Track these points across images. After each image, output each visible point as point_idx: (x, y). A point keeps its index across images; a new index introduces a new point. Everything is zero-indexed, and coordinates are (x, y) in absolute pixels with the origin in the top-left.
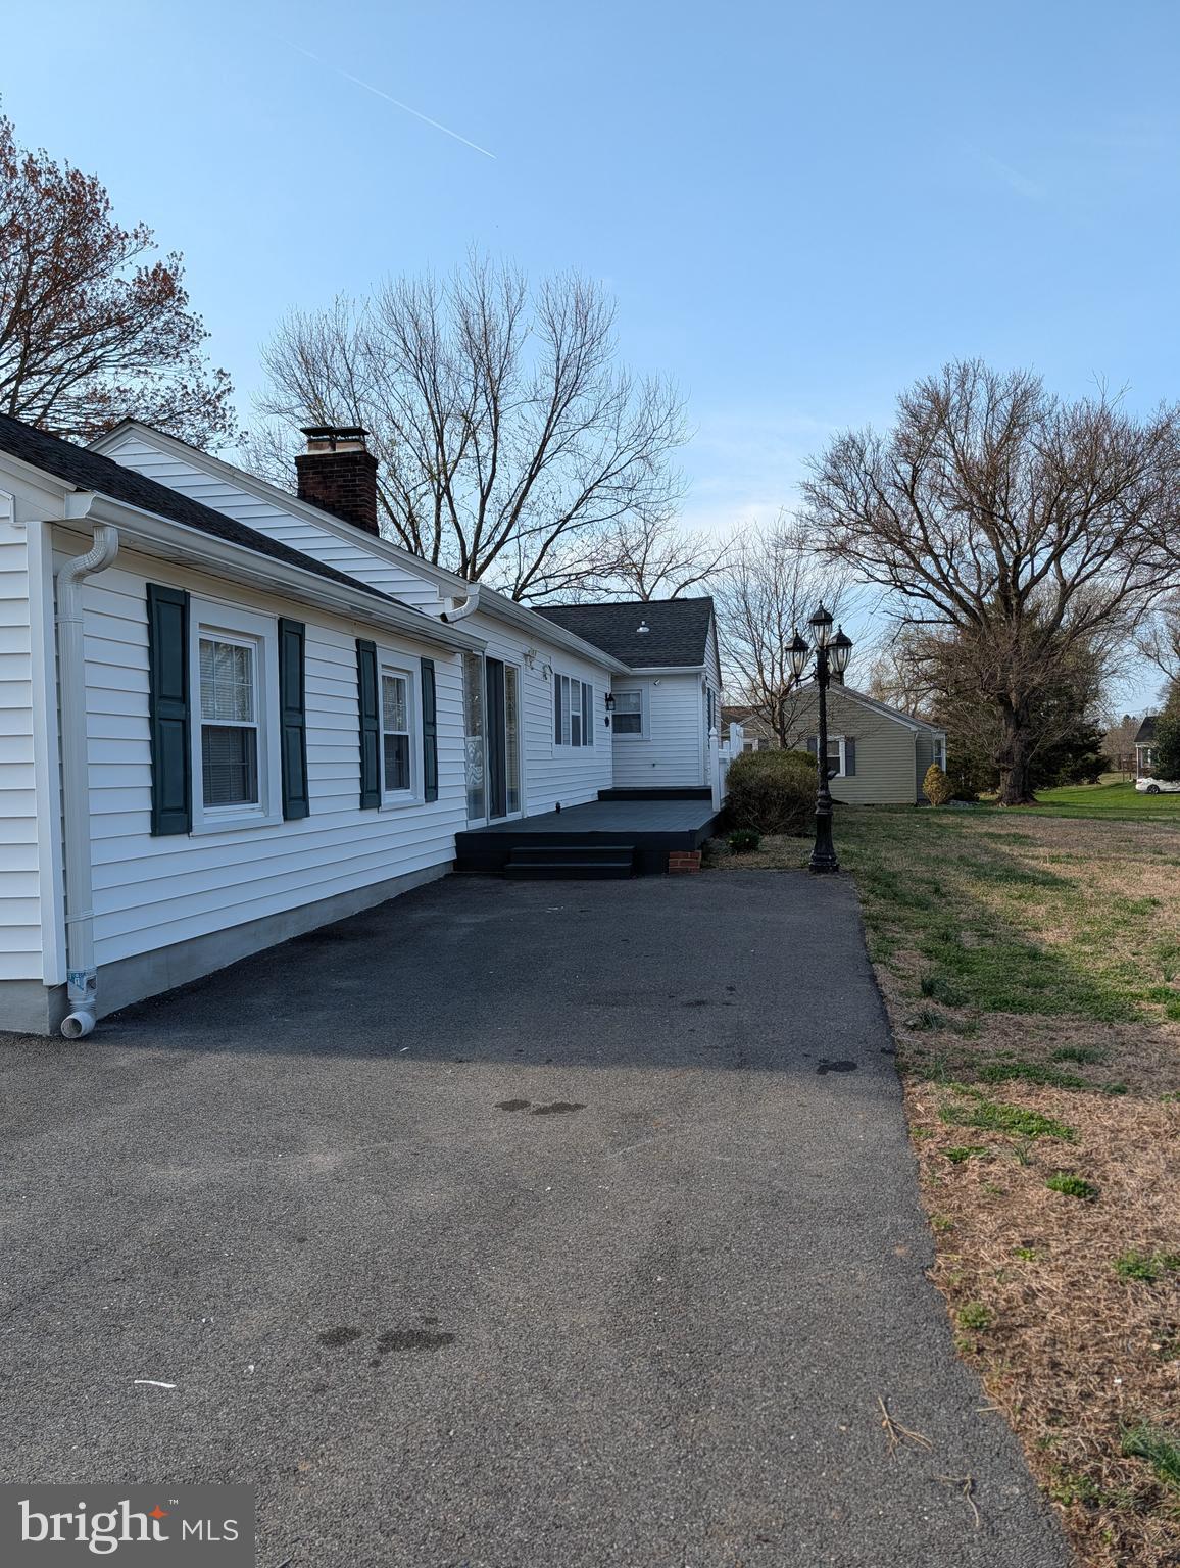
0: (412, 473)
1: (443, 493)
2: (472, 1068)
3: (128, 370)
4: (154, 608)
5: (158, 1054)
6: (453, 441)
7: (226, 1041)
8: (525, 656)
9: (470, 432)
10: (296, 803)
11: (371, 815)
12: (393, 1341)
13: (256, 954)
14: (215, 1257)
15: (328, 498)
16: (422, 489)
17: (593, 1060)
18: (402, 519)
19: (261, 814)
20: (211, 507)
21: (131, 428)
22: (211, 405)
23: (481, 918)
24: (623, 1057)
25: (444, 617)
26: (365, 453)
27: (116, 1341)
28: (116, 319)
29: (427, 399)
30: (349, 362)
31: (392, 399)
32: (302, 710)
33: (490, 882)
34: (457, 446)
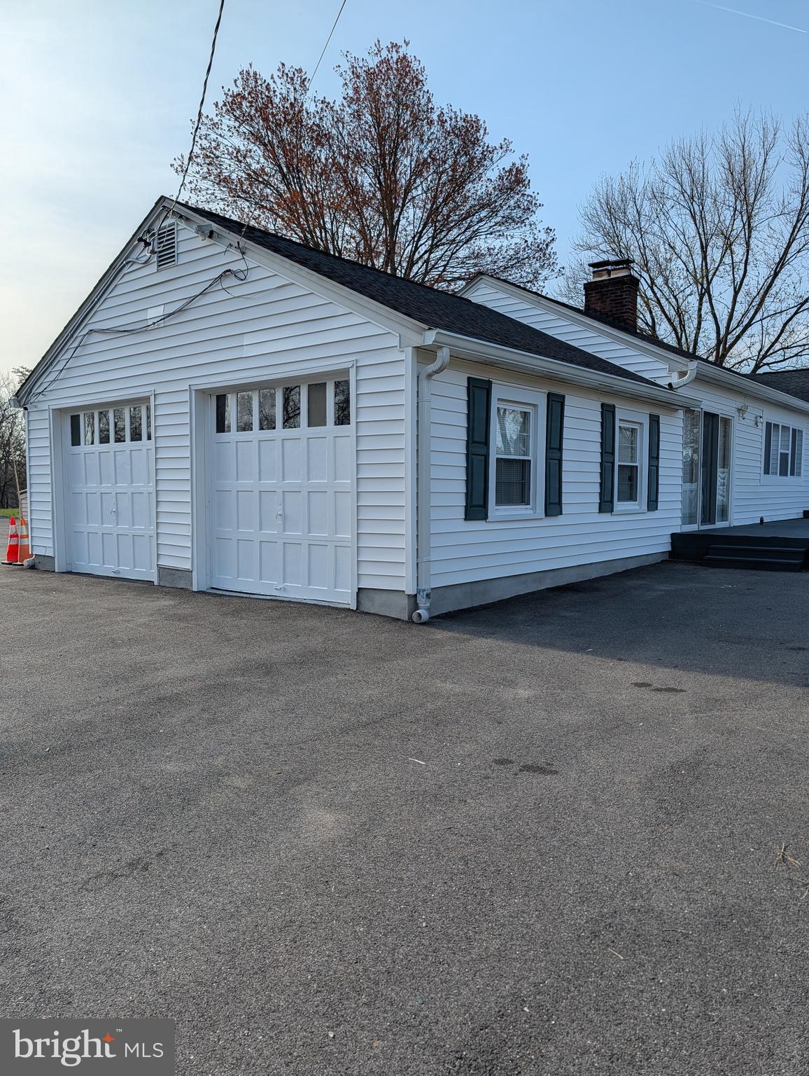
0: (680, 279)
1: (705, 293)
2: (626, 664)
3: (492, 236)
4: (471, 391)
5: (457, 635)
6: (715, 254)
7: (493, 634)
8: (739, 410)
9: (728, 246)
10: (553, 506)
11: (606, 517)
12: (527, 768)
13: (525, 594)
14: (457, 722)
15: (604, 309)
16: (688, 291)
17: (705, 670)
18: (672, 313)
19: (531, 512)
20: (525, 323)
21: (481, 279)
22: (542, 251)
23: (673, 587)
24: (726, 670)
25: (670, 385)
26: (631, 276)
27: (405, 743)
28: (486, 204)
29: (696, 225)
30: (638, 207)
31: (669, 228)
32: (560, 449)
33: (691, 567)
34: (717, 256)
